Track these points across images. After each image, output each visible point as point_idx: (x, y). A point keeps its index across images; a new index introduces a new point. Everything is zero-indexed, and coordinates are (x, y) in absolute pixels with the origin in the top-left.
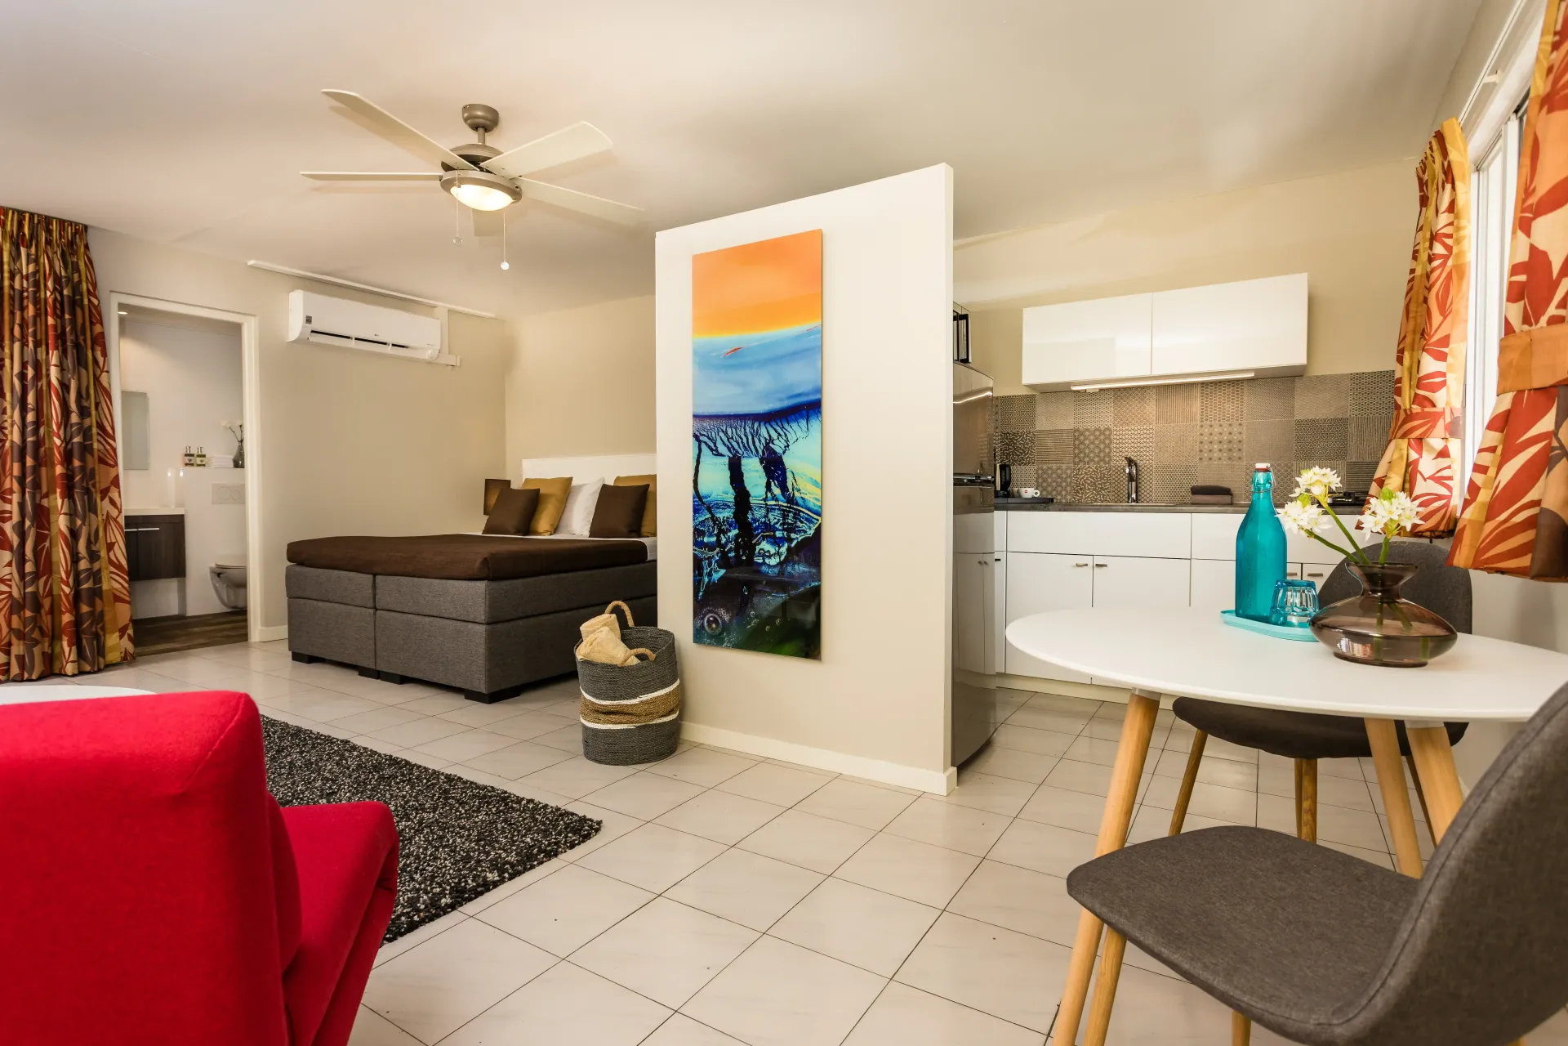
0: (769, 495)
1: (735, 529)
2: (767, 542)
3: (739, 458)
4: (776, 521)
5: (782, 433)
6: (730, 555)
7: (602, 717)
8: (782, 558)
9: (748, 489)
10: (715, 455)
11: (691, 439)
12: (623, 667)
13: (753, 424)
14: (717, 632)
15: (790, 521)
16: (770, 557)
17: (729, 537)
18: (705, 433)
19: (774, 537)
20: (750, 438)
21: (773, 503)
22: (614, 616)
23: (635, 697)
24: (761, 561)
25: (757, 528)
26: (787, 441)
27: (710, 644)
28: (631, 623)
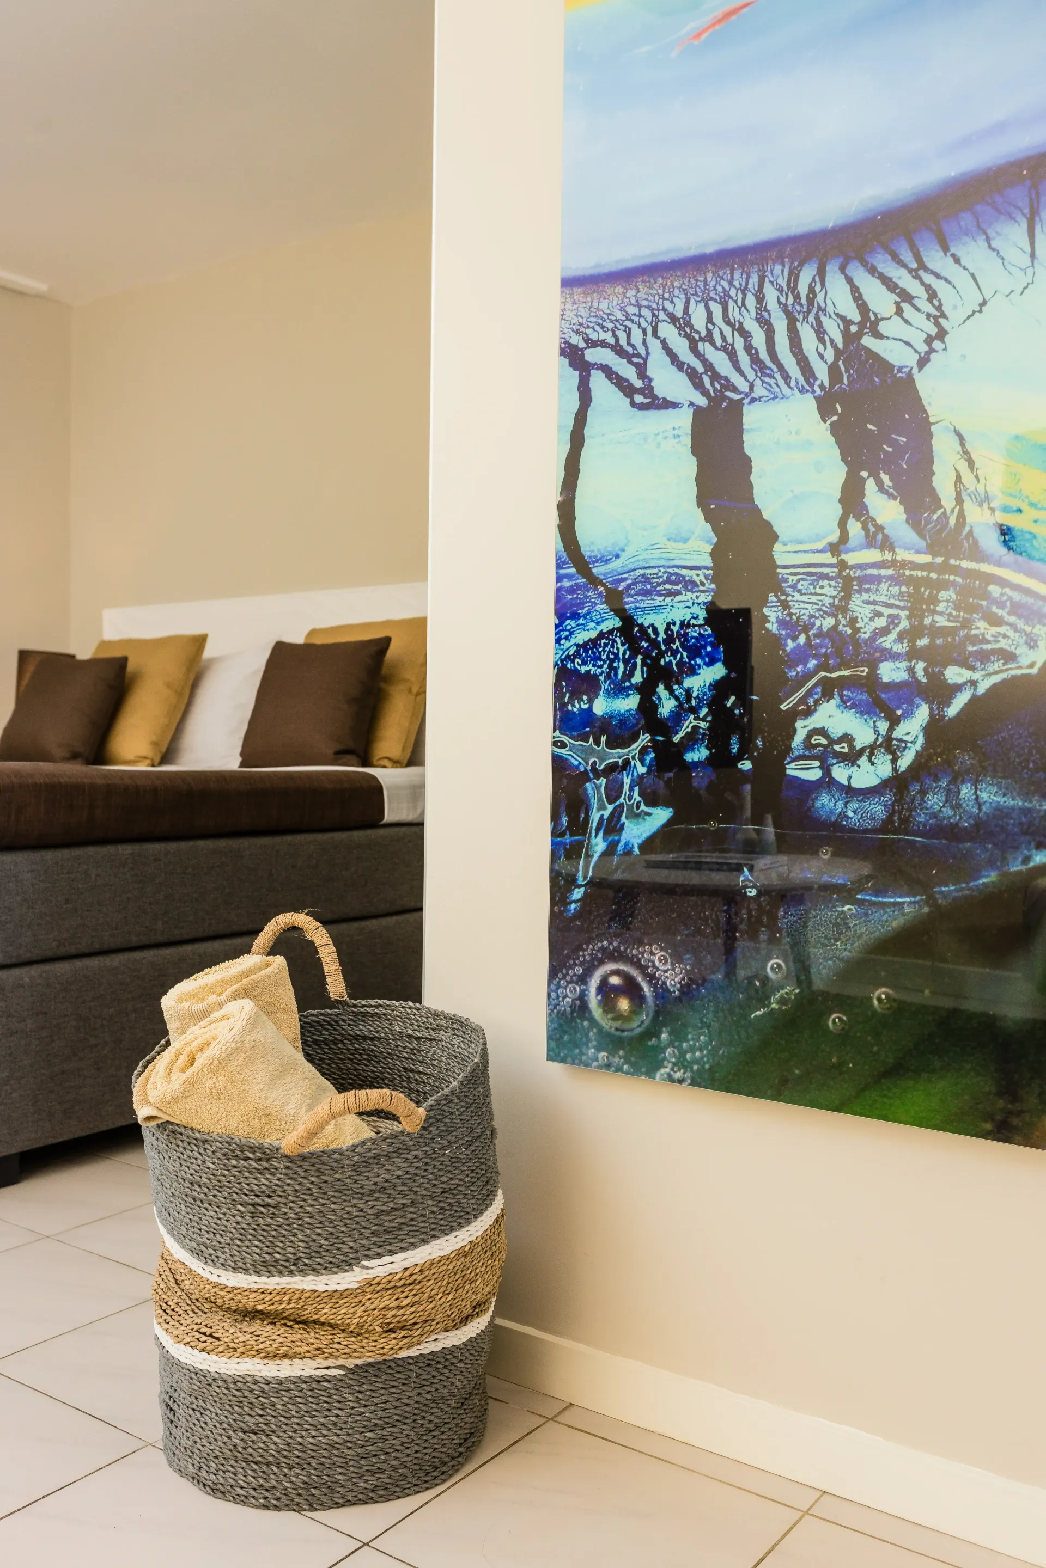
0: (854, 528)
1: (711, 663)
2: (845, 704)
3: (736, 409)
4: (881, 622)
5: (914, 287)
6: (691, 757)
7: (227, 1330)
8: (905, 762)
9: (766, 515)
10: (642, 407)
11: (556, 364)
12: (303, 1158)
13: (794, 277)
14: (637, 1025)
15: (942, 621)
16: (852, 758)
17: (688, 692)
18: (603, 336)
19: (872, 684)
20: (780, 325)
21: (873, 555)
22: (279, 961)
23: (346, 1264)
24: (813, 774)
25: (801, 656)
26: (938, 316)
27: (608, 1066)
28: (336, 986)
